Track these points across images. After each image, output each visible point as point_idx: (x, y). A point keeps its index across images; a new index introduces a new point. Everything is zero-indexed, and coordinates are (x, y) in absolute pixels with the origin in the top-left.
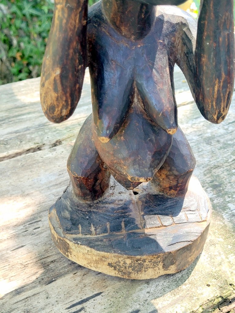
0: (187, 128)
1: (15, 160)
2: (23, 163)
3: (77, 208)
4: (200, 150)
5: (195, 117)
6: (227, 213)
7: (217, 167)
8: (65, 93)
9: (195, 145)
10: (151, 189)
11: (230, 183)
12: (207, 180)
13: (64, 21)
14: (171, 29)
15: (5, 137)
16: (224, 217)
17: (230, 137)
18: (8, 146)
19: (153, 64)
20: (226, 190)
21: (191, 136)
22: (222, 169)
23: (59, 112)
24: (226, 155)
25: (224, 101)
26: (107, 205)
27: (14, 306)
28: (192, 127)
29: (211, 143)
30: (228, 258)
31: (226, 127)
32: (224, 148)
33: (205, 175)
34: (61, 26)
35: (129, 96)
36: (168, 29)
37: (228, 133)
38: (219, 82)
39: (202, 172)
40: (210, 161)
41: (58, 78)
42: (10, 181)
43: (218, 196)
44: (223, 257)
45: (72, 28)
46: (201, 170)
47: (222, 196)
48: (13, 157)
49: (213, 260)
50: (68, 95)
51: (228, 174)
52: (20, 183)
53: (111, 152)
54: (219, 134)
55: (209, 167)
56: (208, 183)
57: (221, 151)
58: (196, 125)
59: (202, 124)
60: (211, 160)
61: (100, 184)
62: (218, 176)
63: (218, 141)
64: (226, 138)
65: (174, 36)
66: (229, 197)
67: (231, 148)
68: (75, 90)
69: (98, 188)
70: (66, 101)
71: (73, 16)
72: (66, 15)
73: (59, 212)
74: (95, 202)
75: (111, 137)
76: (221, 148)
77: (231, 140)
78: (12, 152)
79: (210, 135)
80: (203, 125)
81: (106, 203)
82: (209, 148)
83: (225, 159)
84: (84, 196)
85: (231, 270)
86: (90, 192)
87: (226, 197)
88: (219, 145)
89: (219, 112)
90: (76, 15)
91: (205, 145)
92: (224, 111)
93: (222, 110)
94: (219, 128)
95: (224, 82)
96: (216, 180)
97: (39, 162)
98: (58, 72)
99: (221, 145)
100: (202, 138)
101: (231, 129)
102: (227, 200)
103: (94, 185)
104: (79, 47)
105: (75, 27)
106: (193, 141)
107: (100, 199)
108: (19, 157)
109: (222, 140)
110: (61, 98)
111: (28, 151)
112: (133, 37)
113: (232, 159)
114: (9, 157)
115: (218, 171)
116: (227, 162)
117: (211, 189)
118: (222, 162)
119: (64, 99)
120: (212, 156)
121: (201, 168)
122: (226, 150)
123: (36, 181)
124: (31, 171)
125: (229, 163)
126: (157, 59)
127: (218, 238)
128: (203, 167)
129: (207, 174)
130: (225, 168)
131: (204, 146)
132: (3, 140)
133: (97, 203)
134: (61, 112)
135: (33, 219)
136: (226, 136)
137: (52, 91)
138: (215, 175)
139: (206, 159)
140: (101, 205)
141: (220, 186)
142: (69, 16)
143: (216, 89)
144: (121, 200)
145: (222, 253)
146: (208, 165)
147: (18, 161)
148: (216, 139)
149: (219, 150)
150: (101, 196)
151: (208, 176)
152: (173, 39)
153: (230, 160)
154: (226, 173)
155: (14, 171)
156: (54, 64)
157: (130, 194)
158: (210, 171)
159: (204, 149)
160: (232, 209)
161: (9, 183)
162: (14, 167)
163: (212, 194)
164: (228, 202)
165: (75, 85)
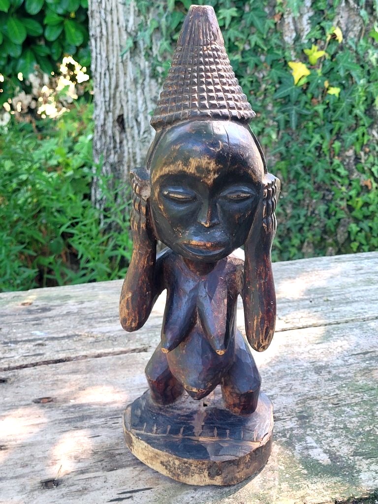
0: (303, 353)
1: (117, 358)
2: (124, 362)
3: (149, 408)
4: (305, 378)
5: (317, 342)
6: (301, 445)
7: (314, 398)
8: (134, 311)
9: (302, 372)
10: (220, 403)
11: (320, 416)
12: (297, 409)
13: (137, 261)
14: (232, 269)
15: (115, 333)
16: (296, 448)
17: (345, 369)
18: (116, 343)
19: (213, 296)
20: (312, 423)
21: (303, 361)
22: (318, 401)
23: (129, 324)
24: (330, 388)
25: (262, 334)
26: (175, 411)
27: (76, 483)
28: (308, 352)
29: (321, 372)
30: (280, 485)
31: (346, 358)
32: (332, 380)
33: (297, 404)
34: (134, 264)
35: (190, 318)
36: (229, 269)
37: (345, 365)
38: (257, 319)
39: (295, 400)
40: (310, 391)
41: (130, 299)
42: (107, 377)
43: (300, 427)
44: (277, 483)
45: (142, 266)
46: (295, 398)
47: (305, 428)
48: (118, 354)
49: (264, 484)
50: (136, 312)
51: (322, 408)
52: (114, 380)
53: (175, 362)
54: (335, 365)
55: (306, 397)
56: (296, 413)
57: (327, 383)
58: (314, 351)
59: (322, 350)
60: (312, 390)
61: (171, 390)
62: (311, 407)
63: (330, 372)
64: (340, 370)
65: (235, 275)
66: (311, 430)
67: (340, 382)
68: (143, 309)
69: (169, 393)
70: (135, 316)
71: (143, 259)
72: (138, 258)
73: (133, 410)
74: (166, 406)
75: (170, 349)
76: (329, 380)
77: (345, 373)
78: (117, 349)
79: (324, 364)
80: (322, 352)
81: (175, 408)
82: (315, 377)
83: (327, 391)
84: (156, 399)
85: (278, 496)
86: (161, 395)
87: (308, 429)
88: (328, 376)
89: (259, 343)
90: (145, 259)
91: (313, 373)
92: (262, 342)
93: (261, 341)
94: (338, 359)
95: (261, 318)
96: (306, 411)
97: (139, 363)
98: (130, 295)
99: (330, 377)
100: (313, 365)
101: (351, 361)
102: (307, 433)
103: (165, 390)
104: (147, 279)
105: (144, 266)
106: (303, 367)
107: (171, 405)
108: (121, 356)
109: (334, 372)
110: (132, 315)
111: (134, 351)
112: (198, 273)
113: (335, 393)
114: (114, 354)
115: (312, 403)
116: (328, 395)
117: (297, 419)
118: (322, 394)
119: (133, 315)
120: (315, 387)
121: (297, 396)
122: (333, 383)
123: (130, 380)
124: (129, 371)
125: (329, 396)
126: (217, 292)
127: (281, 465)
128: (299, 396)
129: (300, 403)
130: (323, 401)
131: (311, 375)
132: (113, 336)
133: (168, 408)
134: (131, 324)
135: (115, 415)
136: (341, 367)
137: (125, 308)
138: (308, 406)
139: (307, 389)
140: (170, 410)
141: (307, 418)
142: (140, 259)
143: (255, 323)
144: (189, 409)
145: (277, 479)
146: (305, 395)
147: (120, 359)
148: (328, 370)
149: (325, 381)
150: (172, 402)
151: (300, 405)
152: (233, 276)
153: (332, 394)
154: (320, 406)
155: (113, 368)
156: (127, 289)
157: (200, 405)
158: (304, 401)
159: (310, 378)
160: (308, 442)
161: (104, 379)
162: (114, 364)
163: (296, 424)
164: (308, 435)
165: (143, 306)
